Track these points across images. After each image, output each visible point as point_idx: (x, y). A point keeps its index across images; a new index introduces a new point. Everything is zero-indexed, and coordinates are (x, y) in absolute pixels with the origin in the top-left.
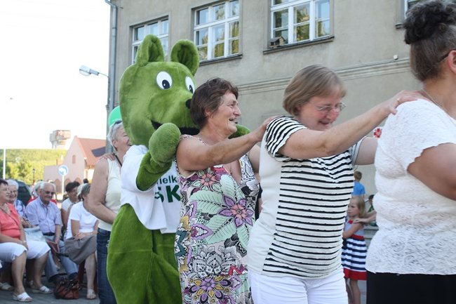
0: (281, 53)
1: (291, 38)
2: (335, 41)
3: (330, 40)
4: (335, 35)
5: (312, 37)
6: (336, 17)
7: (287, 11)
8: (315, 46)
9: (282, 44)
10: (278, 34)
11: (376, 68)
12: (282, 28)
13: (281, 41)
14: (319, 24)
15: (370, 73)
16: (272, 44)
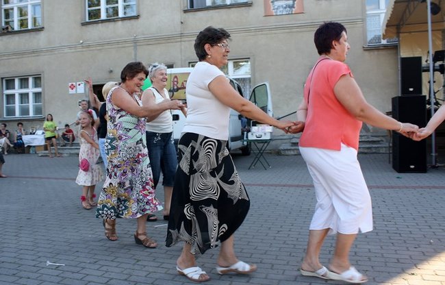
0: (10, 36)
1: (16, 27)
2: (45, 30)
3: (42, 29)
4: (45, 27)
5: (30, 27)
6: (45, 15)
7: (12, 9)
8: (32, 33)
9: (10, 30)
10: (7, 23)
11: (70, 48)
12: (10, 20)
13: (10, 28)
14: (35, 20)
15: (67, 50)
16: (3, 29)
